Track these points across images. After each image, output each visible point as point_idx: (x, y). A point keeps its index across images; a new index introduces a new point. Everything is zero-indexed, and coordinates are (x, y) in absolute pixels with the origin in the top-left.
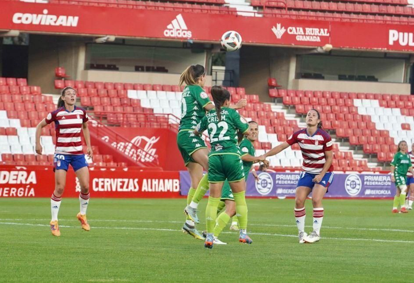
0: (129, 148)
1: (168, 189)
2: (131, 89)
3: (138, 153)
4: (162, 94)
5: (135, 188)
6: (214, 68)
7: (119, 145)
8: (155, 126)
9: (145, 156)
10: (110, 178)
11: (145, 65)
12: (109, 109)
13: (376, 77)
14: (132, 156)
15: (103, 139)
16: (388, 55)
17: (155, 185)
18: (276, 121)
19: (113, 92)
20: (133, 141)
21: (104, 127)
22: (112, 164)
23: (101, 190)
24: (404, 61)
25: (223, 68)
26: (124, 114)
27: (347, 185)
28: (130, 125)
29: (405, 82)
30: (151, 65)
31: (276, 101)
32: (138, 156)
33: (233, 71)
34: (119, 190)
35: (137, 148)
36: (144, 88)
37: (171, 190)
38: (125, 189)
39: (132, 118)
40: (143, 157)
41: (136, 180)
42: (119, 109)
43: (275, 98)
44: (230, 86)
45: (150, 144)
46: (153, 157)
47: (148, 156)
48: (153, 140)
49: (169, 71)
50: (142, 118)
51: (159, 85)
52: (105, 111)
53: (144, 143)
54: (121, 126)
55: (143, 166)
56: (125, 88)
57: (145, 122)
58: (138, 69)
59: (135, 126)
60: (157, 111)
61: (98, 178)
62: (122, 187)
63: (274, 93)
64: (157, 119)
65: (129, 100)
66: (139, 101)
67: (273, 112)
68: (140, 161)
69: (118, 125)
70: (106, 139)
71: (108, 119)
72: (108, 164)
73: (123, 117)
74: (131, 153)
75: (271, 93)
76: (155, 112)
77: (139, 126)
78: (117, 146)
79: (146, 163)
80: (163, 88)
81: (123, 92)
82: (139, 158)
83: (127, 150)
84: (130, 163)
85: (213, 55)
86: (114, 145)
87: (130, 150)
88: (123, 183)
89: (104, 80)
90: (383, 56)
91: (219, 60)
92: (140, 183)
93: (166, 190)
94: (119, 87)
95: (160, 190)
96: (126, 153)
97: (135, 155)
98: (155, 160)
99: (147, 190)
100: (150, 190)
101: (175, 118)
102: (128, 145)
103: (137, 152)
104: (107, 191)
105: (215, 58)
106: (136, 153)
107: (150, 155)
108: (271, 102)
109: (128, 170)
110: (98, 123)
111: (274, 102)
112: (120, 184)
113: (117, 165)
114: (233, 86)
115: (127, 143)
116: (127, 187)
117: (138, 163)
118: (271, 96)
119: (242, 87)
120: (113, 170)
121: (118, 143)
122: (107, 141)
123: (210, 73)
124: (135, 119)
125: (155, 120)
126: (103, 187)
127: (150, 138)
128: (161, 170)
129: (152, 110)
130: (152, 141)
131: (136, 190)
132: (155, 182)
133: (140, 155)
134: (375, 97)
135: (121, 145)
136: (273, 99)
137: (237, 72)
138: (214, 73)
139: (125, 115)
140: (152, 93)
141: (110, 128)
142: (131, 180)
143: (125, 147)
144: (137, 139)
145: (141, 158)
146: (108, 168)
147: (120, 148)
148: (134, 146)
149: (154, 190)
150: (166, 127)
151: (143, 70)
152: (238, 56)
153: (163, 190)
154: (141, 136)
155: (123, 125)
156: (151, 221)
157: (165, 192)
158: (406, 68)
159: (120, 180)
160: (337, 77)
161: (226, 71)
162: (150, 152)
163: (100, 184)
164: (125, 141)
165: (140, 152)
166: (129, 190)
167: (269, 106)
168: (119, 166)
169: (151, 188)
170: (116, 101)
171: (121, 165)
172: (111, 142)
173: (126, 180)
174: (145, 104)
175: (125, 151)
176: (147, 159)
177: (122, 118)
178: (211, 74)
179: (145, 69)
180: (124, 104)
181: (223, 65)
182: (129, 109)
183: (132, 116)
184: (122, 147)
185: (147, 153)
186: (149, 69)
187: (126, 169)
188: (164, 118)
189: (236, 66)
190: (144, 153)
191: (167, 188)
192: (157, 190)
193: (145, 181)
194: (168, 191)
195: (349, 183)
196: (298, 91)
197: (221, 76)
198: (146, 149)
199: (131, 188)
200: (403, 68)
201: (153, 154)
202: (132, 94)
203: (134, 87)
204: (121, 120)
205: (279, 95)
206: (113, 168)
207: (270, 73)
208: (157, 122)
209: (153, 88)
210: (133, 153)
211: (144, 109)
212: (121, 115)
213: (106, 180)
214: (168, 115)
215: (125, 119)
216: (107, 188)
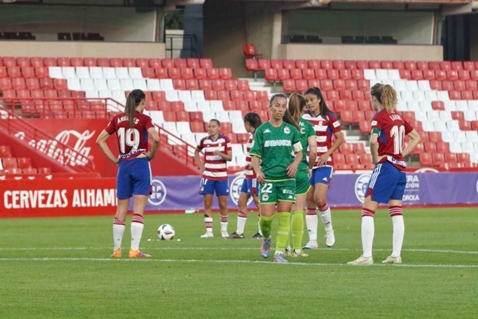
0: (53, 147)
1: (109, 202)
2: (53, 65)
3: (66, 154)
4: (96, 71)
5: (63, 202)
6: (168, 32)
7: (39, 144)
8: (89, 116)
9: (76, 158)
10: (28, 190)
11: (72, 31)
12: (24, 94)
13: (395, 38)
14: (57, 158)
15: (17, 135)
16: (410, 7)
17: (91, 197)
18: (256, 104)
19: (28, 71)
20: (58, 138)
21: (18, 119)
22: (30, 170)
23: (15, 206)
24: (433, 13)
25: (181, 32)
26: (44, 100)
27: (358, 189)
28: (53, 115)
29: (435, 43)
30: (80, 31)
31: (256, 76)
32: (65, 158)
33: (195, 36)
34: (41, 206)
35: (64, 147)
36: (71, 63)
37: (113, 204)
38: (49, 205)
39: (56, 106)
40: (73, 159)
41: (64, 192)
42: (38, 94)
43: (254, 71)
44: (192, 57)
45: (82, 141)
46: (87, 159)
47: (80, 157)
48: (86, 135)
49: (106, 38)
50: (69, 105)
51: (93, 59)
52: (18, 98)
53: (73, 140)
54: (42, 117)
55: (74, 172)
56: (45, 64)
57: (74, 110)
58: (62, 37)
59: (61, 117)
60: (91, 94)
61: (11, 190)
62: (44, 202)
63: (252, 64)
64: (91, 105)
65: (51, 81)
66: (65, 81)
67: (252, 92)
68: (69, 164)
69: (37, 115)
70: (20, 136)
71: (23, 107)
72: (24, 170)
73: (44, 105)
74: (56, 154)
75: (248, 65)
76: (87, 96)
77: (66, 117)
78: (36, 145)
79: (78, 168)
80: (98, 63)
81: (42, 70)
82: (68, 161)
83: (51, 151)
84: (55, 168)
85: (166, 14)
86: (32, 143)
87: (55, 151)
88: (46, 196)
89: (16, 55)
90: (403, 8)
91: (175, 21)
92: (70, 197)
93: (106, 205)
94: (37, 64)
95: (97, 205)
96: (50, 155)
97: (62, 157)
98: (90, 162)
99: (79, 205)
100: (84, 205)
101: (115, 104)
102: (51, 144)
103: (64, 152)
104: (25, 208)
105: (169, 19)
106: (63, 155)
107: (83, 156)
108: (248, 77)
109: (53, 177)
110: (9, 114)
111: (253, 77)
112: (41, 198)
113: (38, 172)
114: (196, 57)
115: (50, 141)
116: (52, 202)
117: (67, 168)
118: (248, 70)
119: (207, 57)
120: (32, 178)
121: (37, 141)
122: (22, 138)
123: (162, 40)
124: (61, 107)
125: (88, 107)
126: (18, 202)
127: (81, 132)
128: (99, 176)
129: (84, 93)
130: (84, 136)
131: (65, 205)
132: (90, 194)
133: (69, 156)
134: (394, 66)
135: (42, 143)
136: (251, 72)
137: (201, 36)
138: (168, 40)
139: (46, 103)
140: (82, 71)
141: (27, 120)
142: (57, 192)
143: (48, 147)
144: (64, 135)
145: (70, 160)
146: (25, 176)
147: (40, 147)
148: (60, 145)
149: (89, 205)
150: (103, 116)
151: (69, 39)
152: (201, 15)
153: (102, 205)
154: (69, 129)
155: (44, 115)
156: (84, 248)
157: (104, 207)
158: (436, 24)
159: (42, 192)
160: (340, 39)
161: (185, 36)
162: (82, 153)
163: (15, 199)
164: (48, 138)
165: (69, 153)
166: (55, 205)
167: (247, 83)
168: (40, 173)
169: (86, 202)
170: (33, 82)
171: (43, 171)
172: (27, 139)
173: (50, 192)
174: (73, 86)
175: (47, 152)
176: (79, 162)
177: (42, 107)
178: (164, 41)
179: (72, 36)
180: (44, 86)
181: (180, 28)
182: (51, 94)
183: (56, 102)
184: (43, 146)
185: (78, 154)
186: (78, 37)
187: (49, 177)
188: (100, 104)
189: (199, 29)
190: (74, 154)
191: (107, 201)
192: (93, 205)
193: (76, 192)
194: (109, 205)
195: (360, 186)
196: (286, 60)
197: (179, 44)
198: (76, 148)
199: (57, 203)
200: (431, 23)
201: (86, 155)
202: (55, 72)
203: (58, 63)
204: (40, 109)
205: (259, 67)
206: (31, 176)
207: (246, 37)
208: (91, 110)
209: (84, 63)
210: (59, 154)
211: (72, 93)
212: (41, 102)
213: (22, 193)
214: (106, 99)
215: (47, 108)
216: (24, 204)
